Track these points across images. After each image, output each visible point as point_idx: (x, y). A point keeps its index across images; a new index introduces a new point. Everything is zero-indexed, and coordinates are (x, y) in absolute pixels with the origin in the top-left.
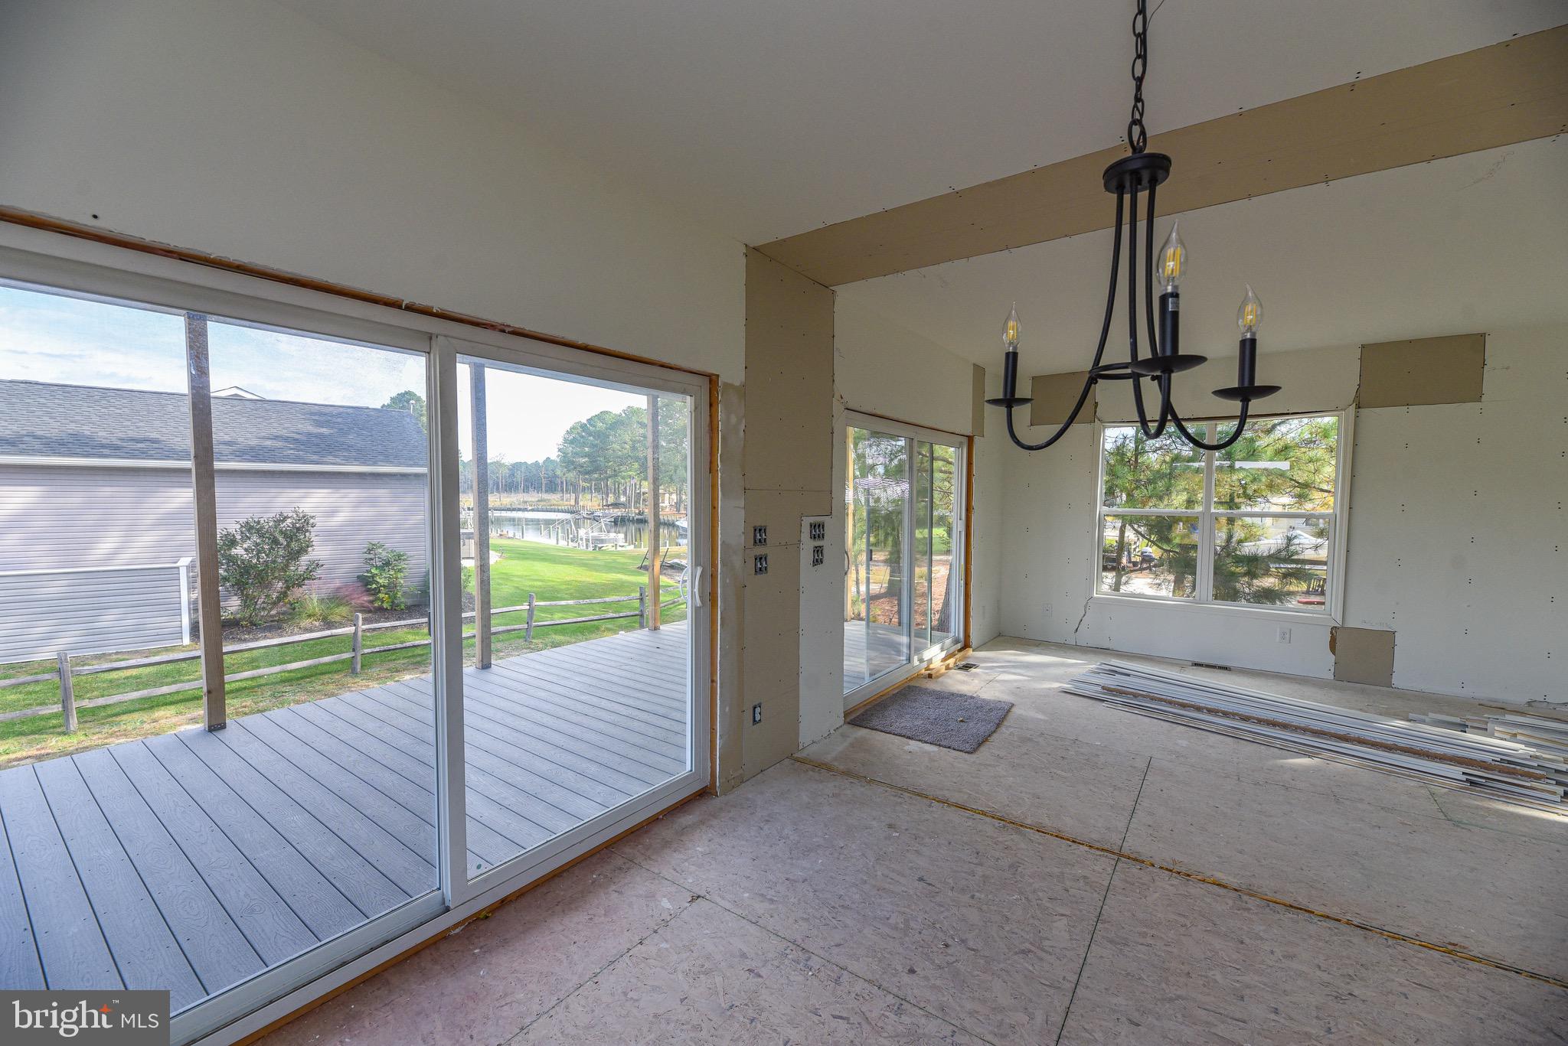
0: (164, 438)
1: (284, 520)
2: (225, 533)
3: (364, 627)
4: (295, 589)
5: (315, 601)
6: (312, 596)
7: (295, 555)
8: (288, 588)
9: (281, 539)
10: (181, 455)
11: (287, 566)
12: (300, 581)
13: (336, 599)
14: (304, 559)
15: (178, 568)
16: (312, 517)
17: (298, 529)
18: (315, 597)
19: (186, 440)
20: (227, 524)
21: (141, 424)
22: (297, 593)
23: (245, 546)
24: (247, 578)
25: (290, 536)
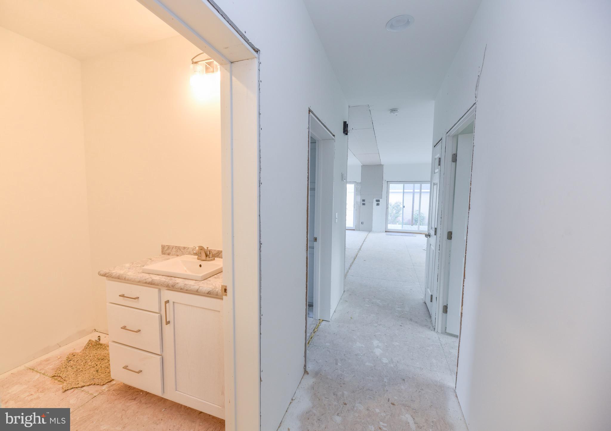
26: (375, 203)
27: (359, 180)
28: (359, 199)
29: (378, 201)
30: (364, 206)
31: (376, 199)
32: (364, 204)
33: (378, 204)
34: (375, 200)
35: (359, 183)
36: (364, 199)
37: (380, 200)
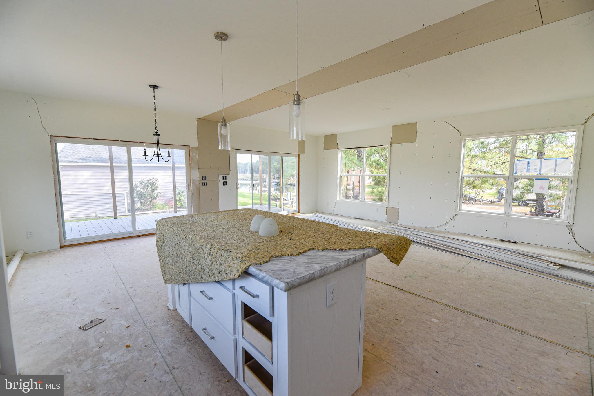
0: (121, 157)
1: (150, 180)
2: (135, 184)
3: (169, 210)
4: (154, 200)
5: (160, 204)
6: (159, 202)
7: (154, 190)
8: (152, 200)
9: (150, 186)
10: (125, 163)
11: (152, 193)
12: (156, 197)
13: (165, 204)
14: (156, 192)
15: (124, 193)
16: (158, 179)
17: (154, 183)
18: (160, 203)
19: (125, 158)
20: (135, 182)
21: (116, 154)
22: (154, 201)
23: (141, 187)
24: (141, 196)
25: (152, 185)
26: (221, 181)
27: (194, 144)
28: (196, 175)
29: (225, 178)
30: (205, 186)
31: (223, 175)
32: (205, 184)
33: (225, 184)
34: (220, 177)
35: (194, 148)
36: (205, 175)
37: (228, 176)
